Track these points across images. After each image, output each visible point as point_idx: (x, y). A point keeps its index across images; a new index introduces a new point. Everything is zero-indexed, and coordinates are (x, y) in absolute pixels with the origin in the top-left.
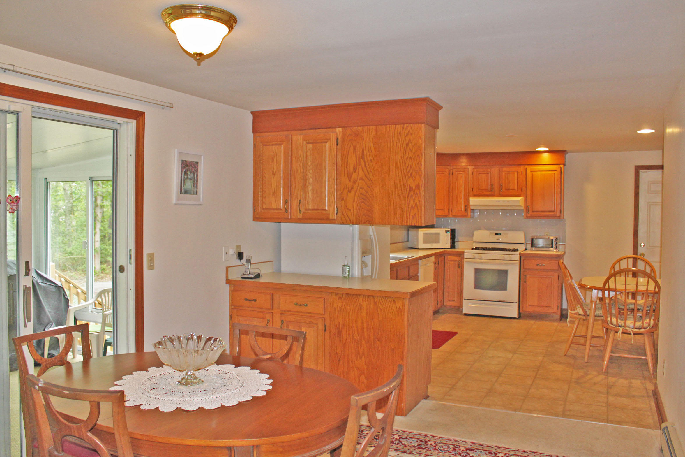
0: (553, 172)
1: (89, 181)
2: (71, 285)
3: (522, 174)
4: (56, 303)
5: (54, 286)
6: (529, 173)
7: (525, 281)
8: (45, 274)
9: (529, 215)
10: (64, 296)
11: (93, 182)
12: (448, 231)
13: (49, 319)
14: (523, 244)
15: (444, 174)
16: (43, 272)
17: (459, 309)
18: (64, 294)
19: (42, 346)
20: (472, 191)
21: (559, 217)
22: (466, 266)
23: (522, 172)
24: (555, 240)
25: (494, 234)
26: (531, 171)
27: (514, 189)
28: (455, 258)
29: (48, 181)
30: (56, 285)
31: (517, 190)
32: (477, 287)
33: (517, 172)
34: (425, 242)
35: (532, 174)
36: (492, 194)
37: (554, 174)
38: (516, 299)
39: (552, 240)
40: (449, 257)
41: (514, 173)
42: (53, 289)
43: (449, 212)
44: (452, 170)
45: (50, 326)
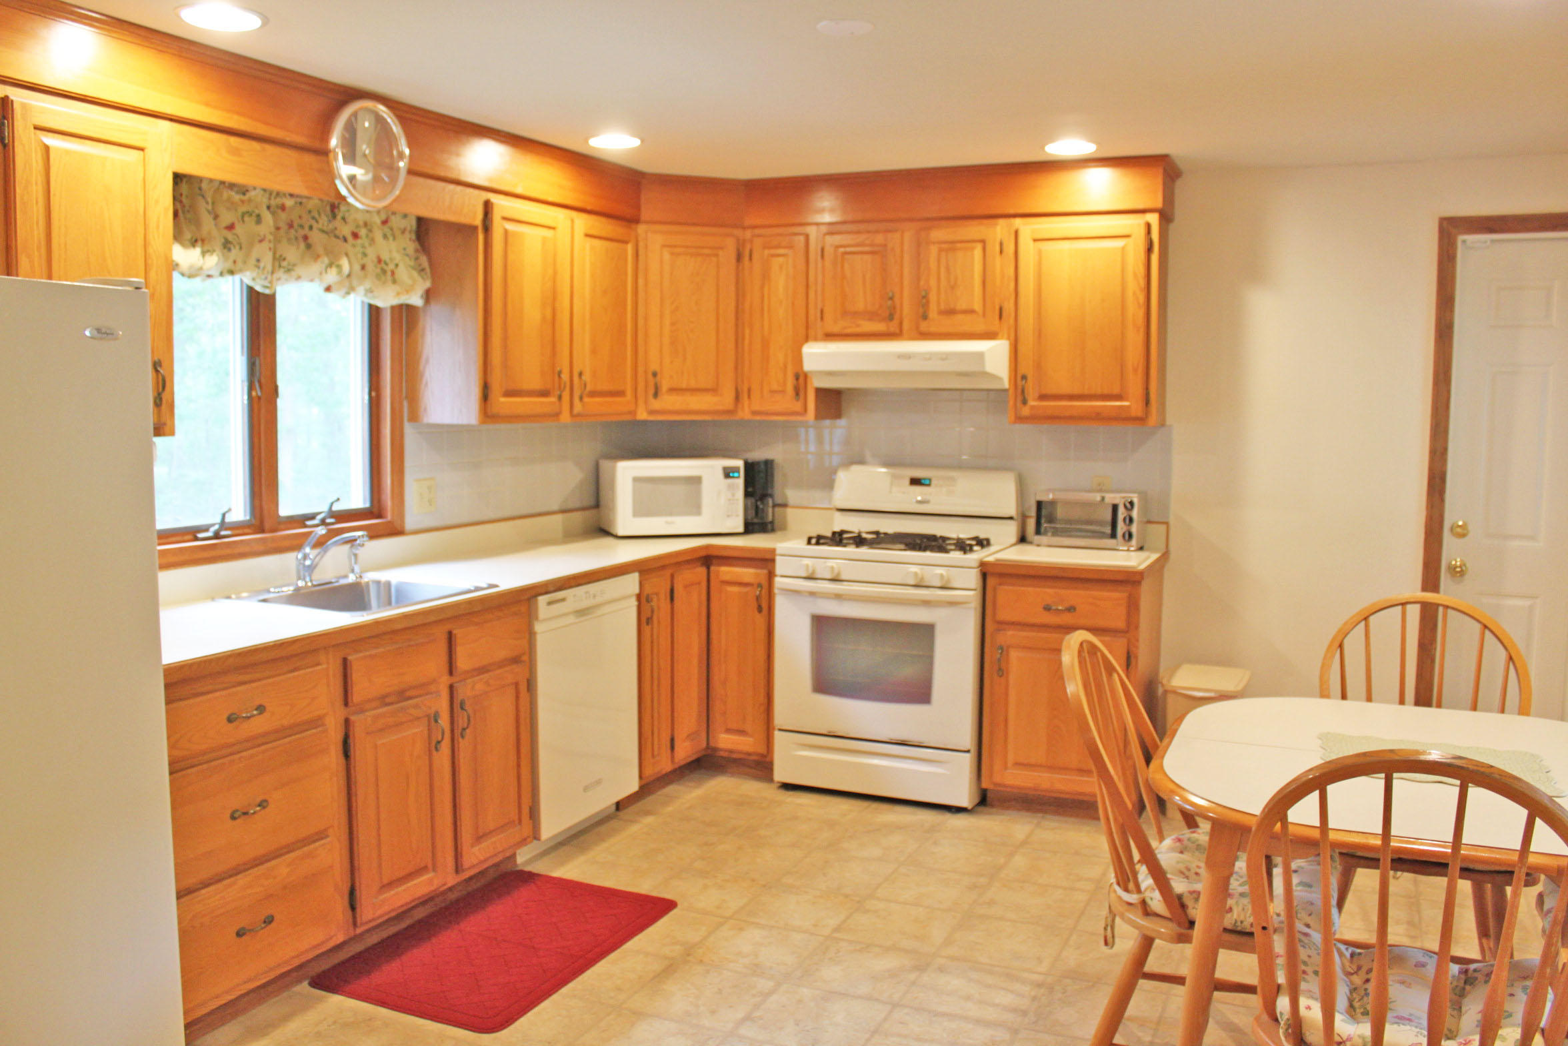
0: (1119, 243)
3: (1001, 252)
6: (1028, 248)
7: (1002, 672)
9: (1025, 411)
12: (736, 470)
14: (1011, 518)
15: (717, 255)
17: (761, 767)
20: (819, 319)
21: (1141, 420)
22: (782, 607)
23: (1001, 244)
24: (1125, 506)
25: (908, 482)
26: (1035, 240)
27: (972, 311)
28: (747, 573)
31: (984, 314)
32: (823, 685)
33: (983, 242)
34: (641, 510)
35: (1040, 253)
36: (892, 330)
37: (1123, 248)
38: (965, 736)
39: (1115, 508)
40: (724, 569)
41: (972, 249)
43: (737, 398)
44: (751, 241)
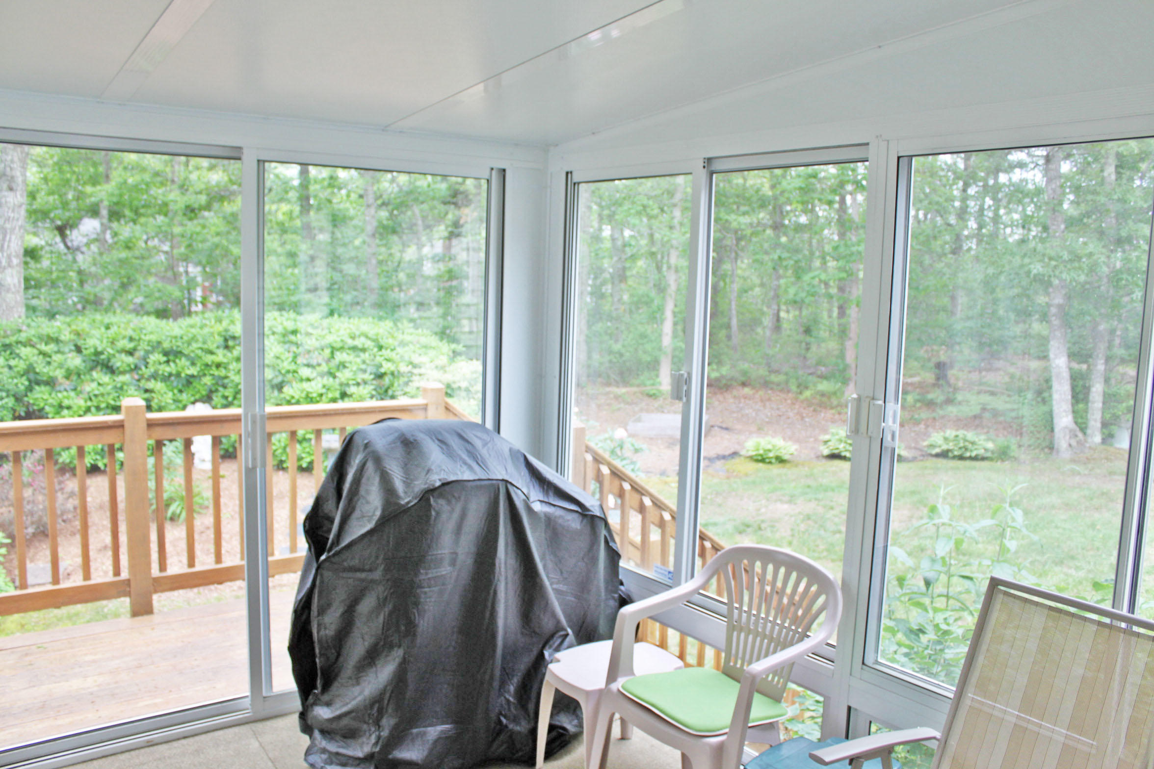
1: (703, 174)
2: (627, 486)
4: (581, 564)
5: (577, 512)
8: (557, 471)
10: (607, 542)
11: (714, 176)
13: (558, 622)
16: (549, 465)
18: (605, 537)
19: (531, 706)
29: (575, 180)
30: (583, 511)
42: (574, 522)
45: (559, 641)
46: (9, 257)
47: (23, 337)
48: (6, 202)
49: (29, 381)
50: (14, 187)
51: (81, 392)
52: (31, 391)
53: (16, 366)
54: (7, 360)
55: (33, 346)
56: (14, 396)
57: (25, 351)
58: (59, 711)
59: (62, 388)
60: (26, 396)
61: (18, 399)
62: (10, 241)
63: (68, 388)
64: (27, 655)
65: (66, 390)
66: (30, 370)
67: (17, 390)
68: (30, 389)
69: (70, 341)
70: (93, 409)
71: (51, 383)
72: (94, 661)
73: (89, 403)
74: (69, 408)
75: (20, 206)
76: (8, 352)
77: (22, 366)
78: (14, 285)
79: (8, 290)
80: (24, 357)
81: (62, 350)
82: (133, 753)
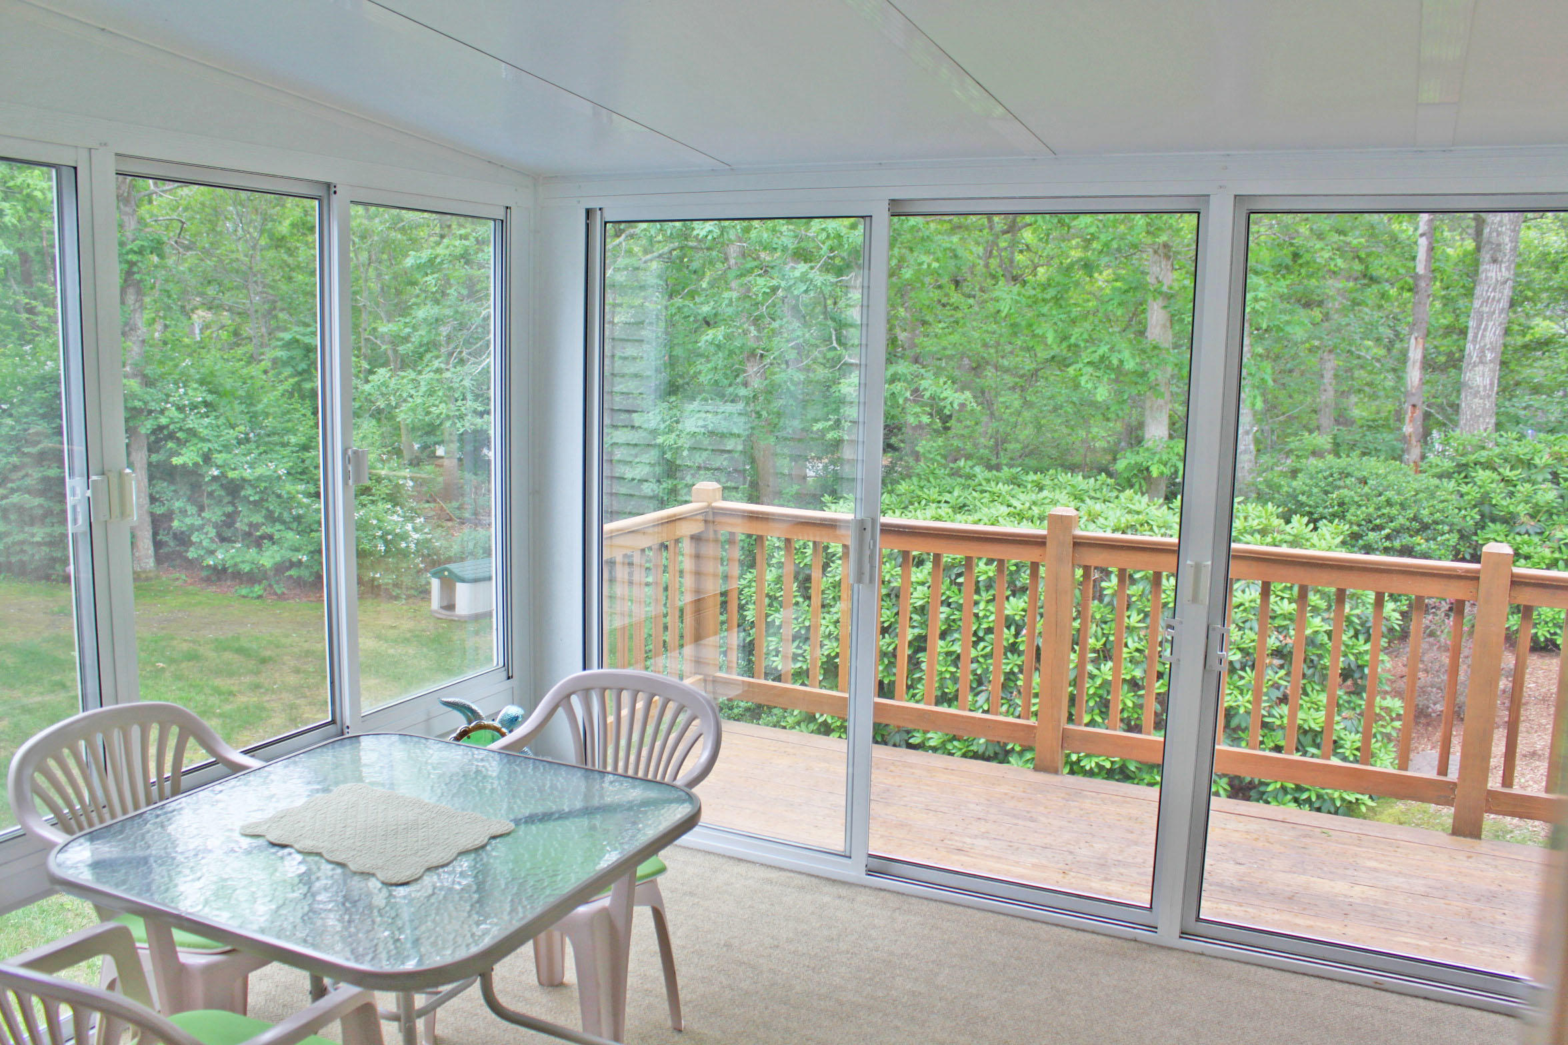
46: (1482, 351)
47: (1483, 456)
48: (1487, 278)
49: (1483, 516)
50: (1499, 256)
51: (1548, 538)
52: (1483, 528)
53: (1468, 494)
54: (1459, 484)
55: (1495, 470)
56: (1459, 531)
57: (1482, 475)
58: (1304, 909)
59: (1523, 531)
60: (1476, 534)
61: (1463, 536)
62: (1485, 330)
63: (1531, 531)
64: (1305, 836)
65: (1527, 533)
66: (1484, 499)
67: (1463, 524)
68: (1481, 526)
69: (1546, 466)
70: (1561, 564)
71: (1509, 520)
72: (1375, 870)
73: (1557, 555)
74: (1527, 557)
75: (1505, 282)
76: (1463, 475)
77: (1473, 493)
78: (1485, 386)
79: (1477, 393)
80: (1479, 483)
81: (1533, 477)
82: (1353, 987)
